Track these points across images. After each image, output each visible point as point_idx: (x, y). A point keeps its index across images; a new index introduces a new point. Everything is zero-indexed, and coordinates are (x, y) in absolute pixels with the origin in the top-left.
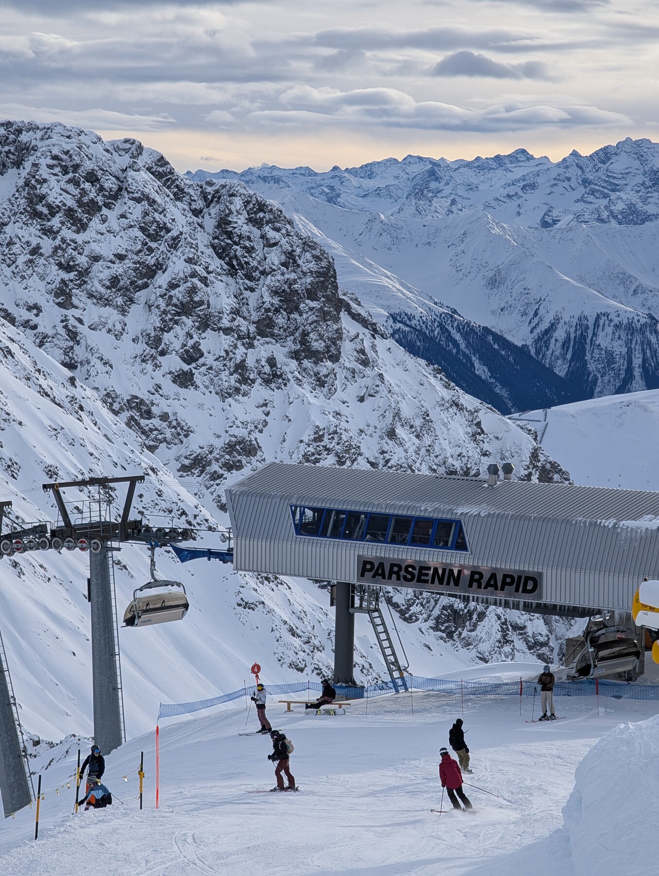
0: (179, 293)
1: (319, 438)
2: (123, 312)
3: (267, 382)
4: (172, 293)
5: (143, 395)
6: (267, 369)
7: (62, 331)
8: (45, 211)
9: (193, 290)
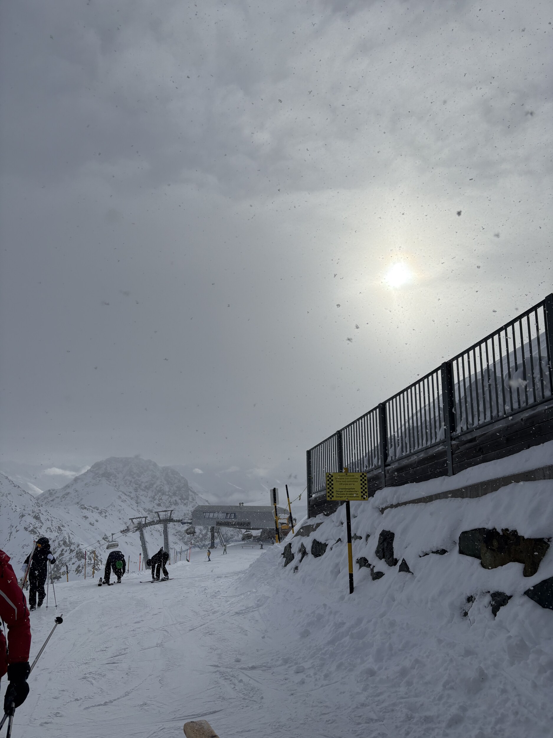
0: (158, 488)
1: (185, 515)
2: (147, 492)
3: (175, 505)
4: (157, 488)
5: (151, 508)
6: (175, 502)
7: (136, 497)
8: (133, 474)
9: (161, 488)
